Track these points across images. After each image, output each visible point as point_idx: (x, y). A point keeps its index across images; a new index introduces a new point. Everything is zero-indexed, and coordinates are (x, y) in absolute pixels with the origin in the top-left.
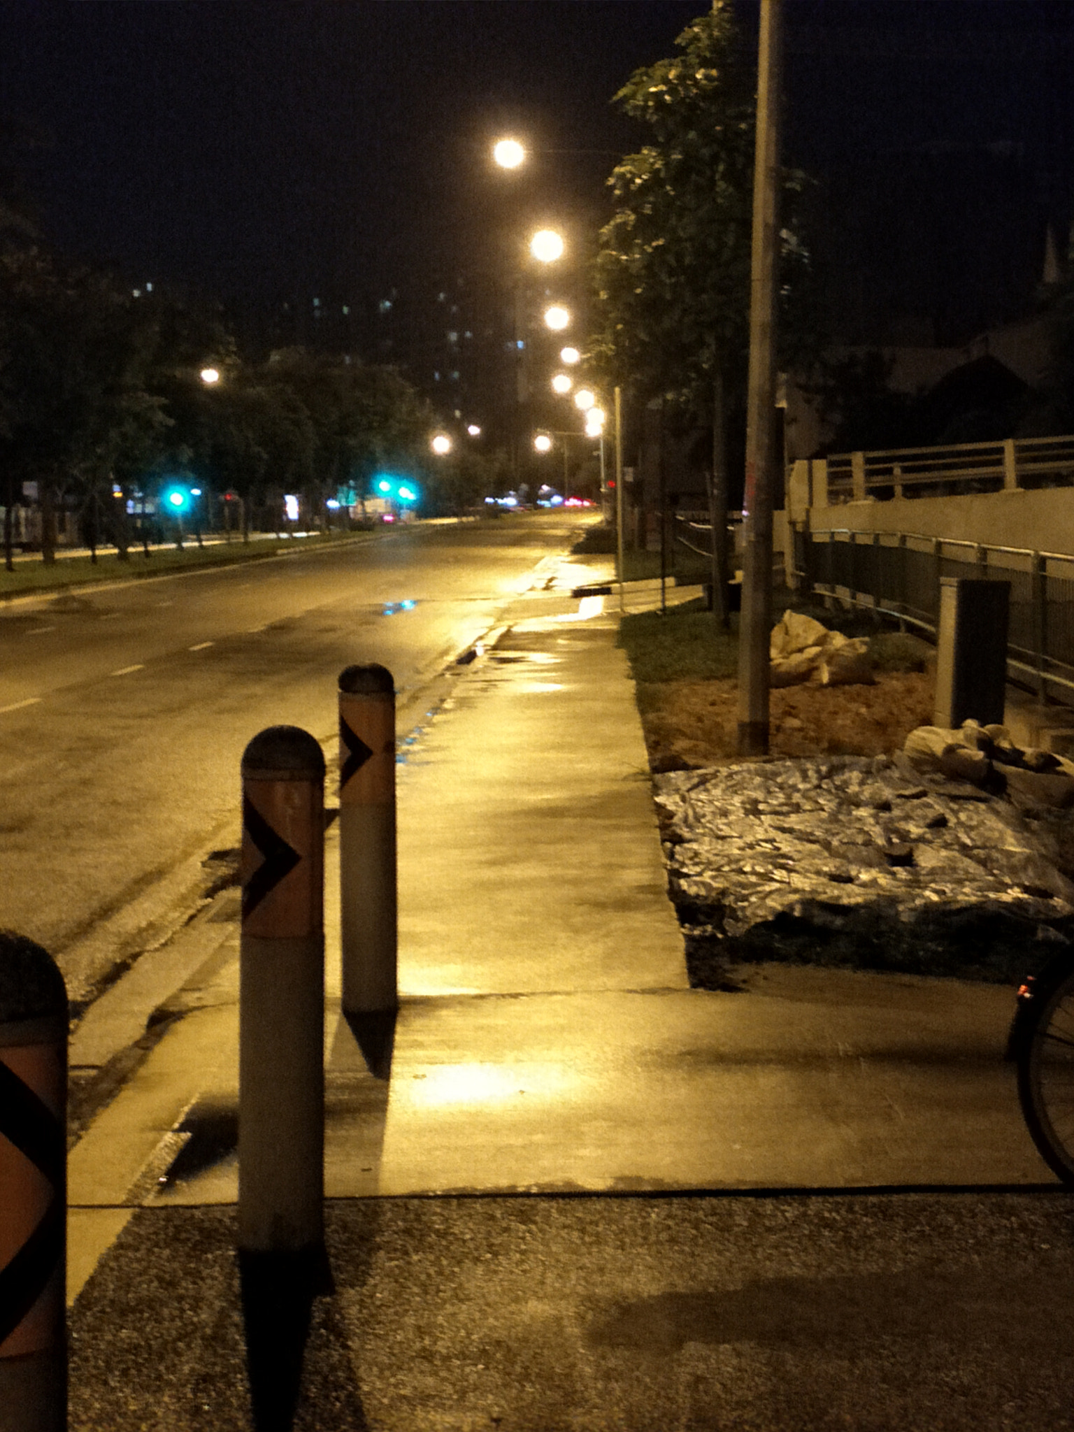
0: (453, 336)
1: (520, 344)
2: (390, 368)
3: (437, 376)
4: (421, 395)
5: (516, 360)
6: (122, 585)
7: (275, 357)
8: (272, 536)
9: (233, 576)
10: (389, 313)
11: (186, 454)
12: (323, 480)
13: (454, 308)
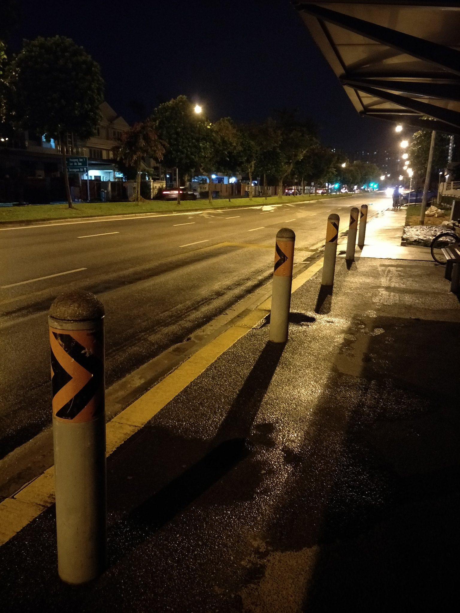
0: (387, 159)
1: (399, 160)
2: (375, 164)
3: (383, 166)
4: (380, 169)
5: (398, 163)
6: (327, 199)
7: (355, 162)
8: (352, 193)
9: (344, 199)
10: (375, 154)
11: (339, 178)
12: (361, 183)
13: (388, 154)
